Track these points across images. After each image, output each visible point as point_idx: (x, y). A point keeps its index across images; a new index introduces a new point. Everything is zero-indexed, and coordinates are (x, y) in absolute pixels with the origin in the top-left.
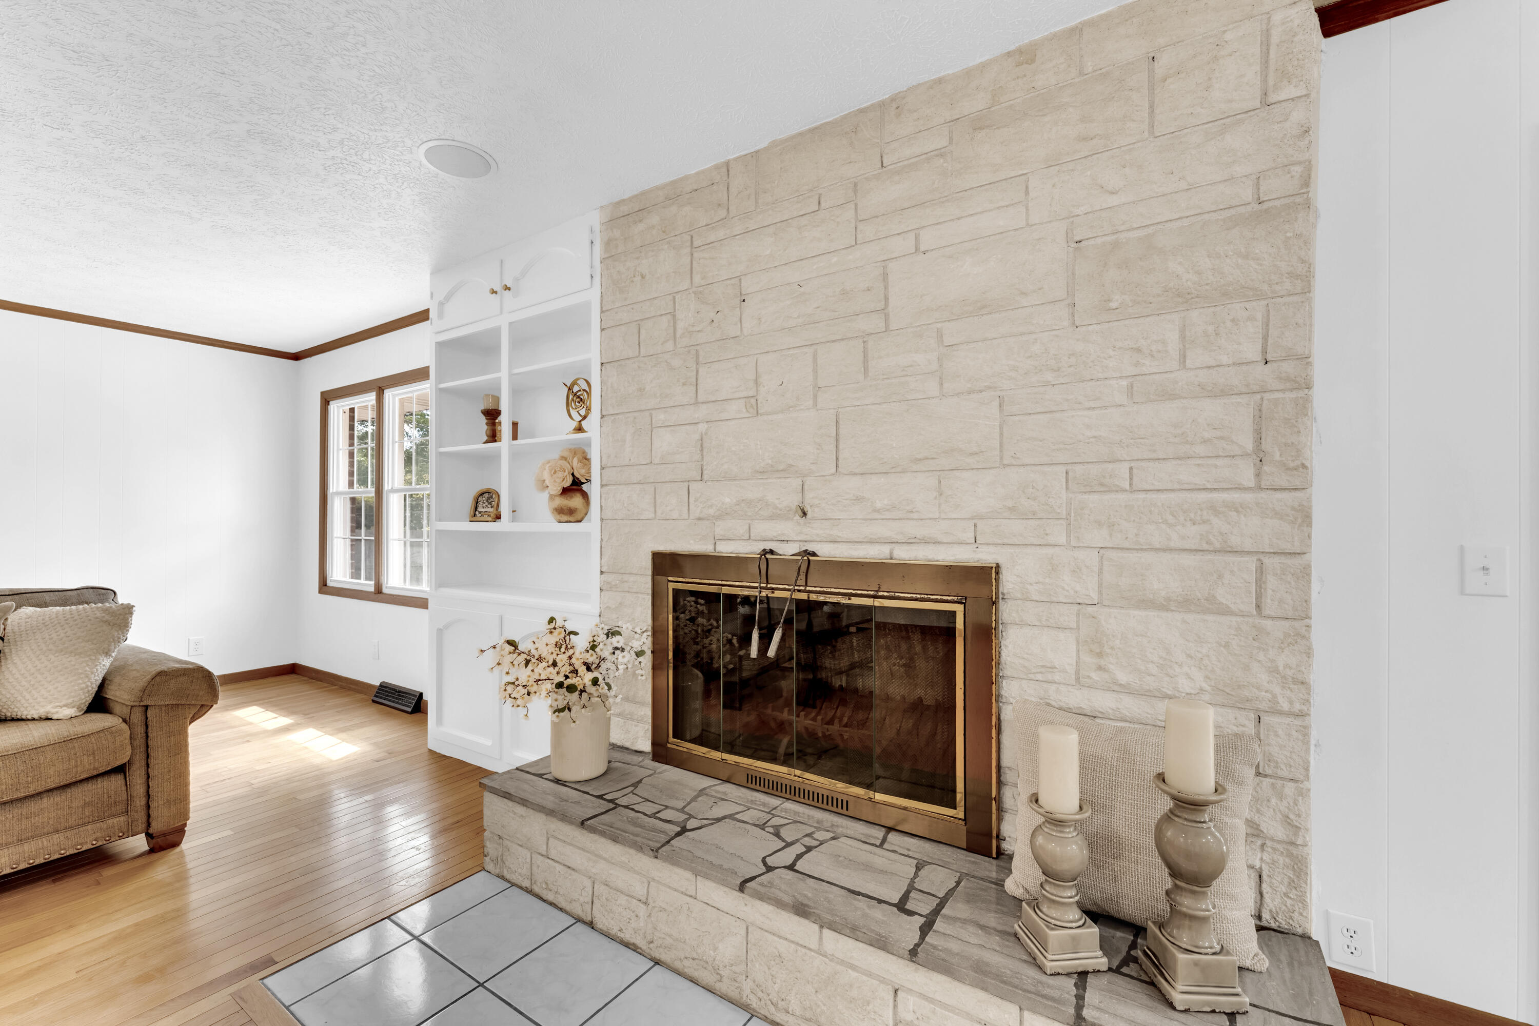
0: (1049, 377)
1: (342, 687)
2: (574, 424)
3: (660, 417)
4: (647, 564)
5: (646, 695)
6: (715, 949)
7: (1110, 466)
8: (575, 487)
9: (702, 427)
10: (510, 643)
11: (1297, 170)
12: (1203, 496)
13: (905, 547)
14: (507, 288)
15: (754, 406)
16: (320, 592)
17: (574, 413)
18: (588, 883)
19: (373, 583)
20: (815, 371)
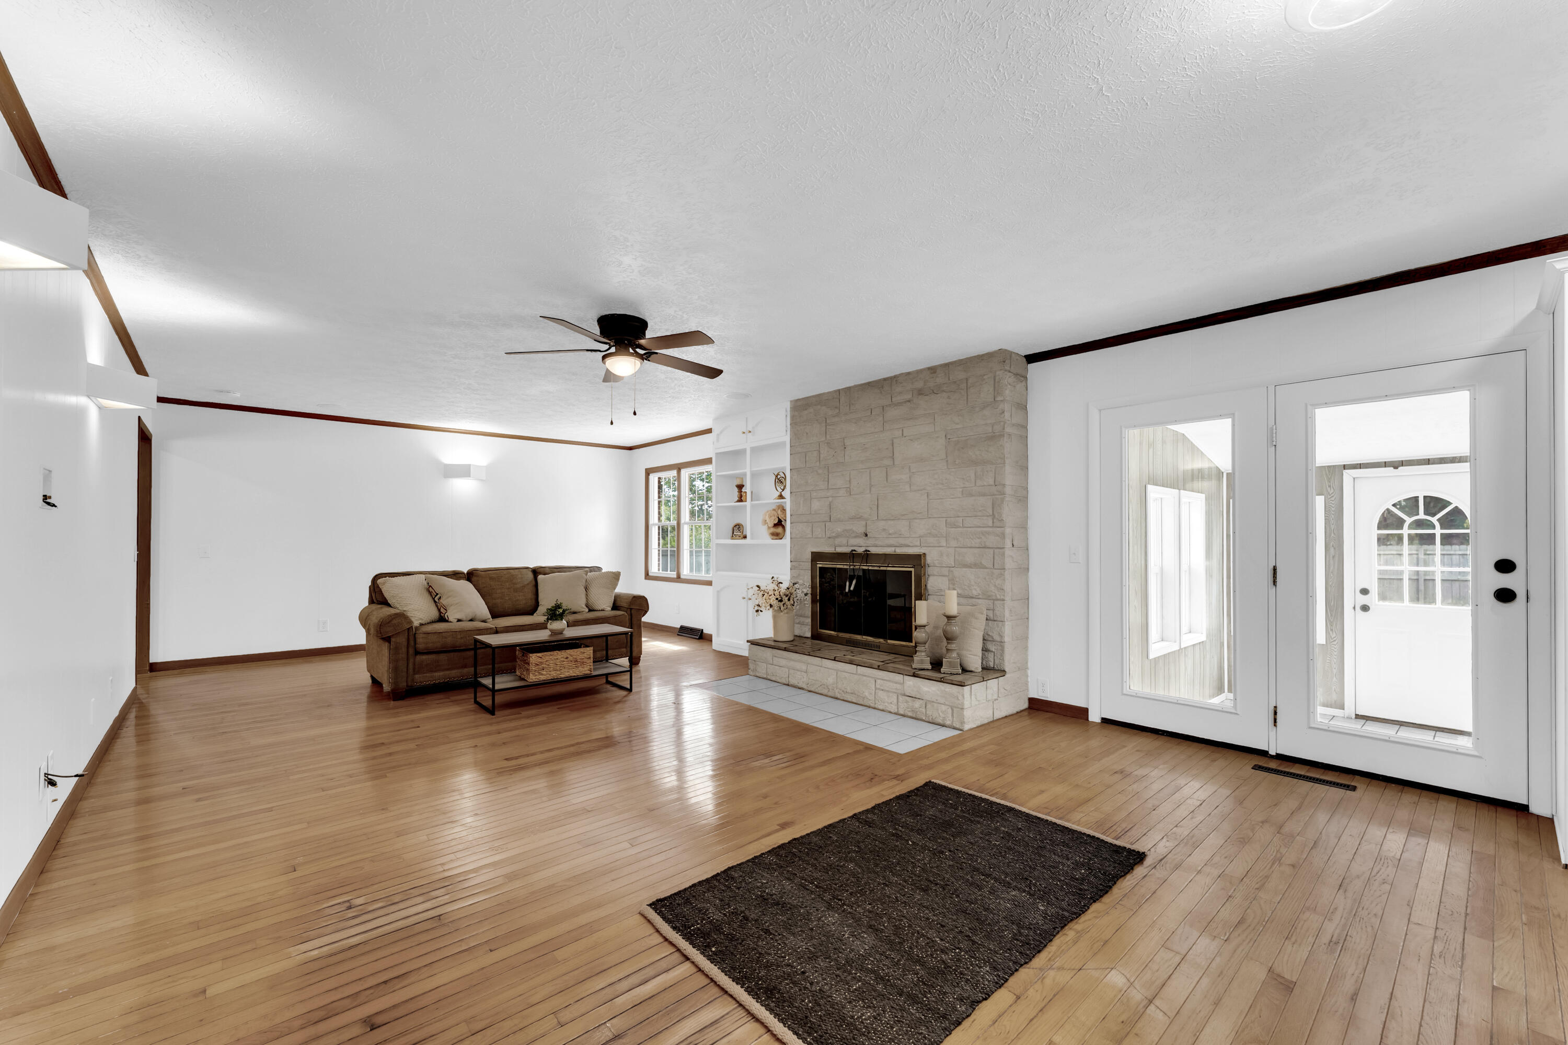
0: (940, 486)
1: (659, 630)
2: (778, 494)
3: (814, 494)
4: (809, 556)
5: (808, 612)
6: (827, 680)
7: (957, 518)
8: (780, 523)
9: (830, 499)
10: (758, 586)
11: (1002, 423)
12: (979, 529)
13: (899, 548)
14: (750, 432)
15: (849, 491)
16: (646, 579)
17: (778, 488)
18: (787, 670)
19: (675, 573)
20: (870, 478)
